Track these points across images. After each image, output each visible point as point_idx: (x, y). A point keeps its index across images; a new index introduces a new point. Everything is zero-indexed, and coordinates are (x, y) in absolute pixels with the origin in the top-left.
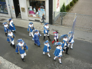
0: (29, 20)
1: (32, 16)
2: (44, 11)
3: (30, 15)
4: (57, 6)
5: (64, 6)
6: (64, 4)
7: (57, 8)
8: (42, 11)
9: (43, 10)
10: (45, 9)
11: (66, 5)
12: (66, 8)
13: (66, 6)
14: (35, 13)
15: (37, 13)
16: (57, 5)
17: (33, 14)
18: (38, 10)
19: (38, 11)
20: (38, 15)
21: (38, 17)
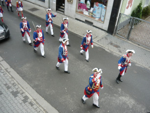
0: (76, 19)
1: (82, 13)
2: (104, 10)
3: (79, 10)
4: (127, 5)
5: (139, 7)
6: (141, 4)
7: (127, 8)
8: (100, 8)
9: (102, 6)
10: (106, 5)
11: (144, 6)
12: (143, 12)
13: (142, 9)
14: (87, 10)
15: (92, 9)
16: (129, 4)
17: (84, 10)
18: (95, 5)
19: (93, 7)
20: (92, 14)
21: (92, 16)
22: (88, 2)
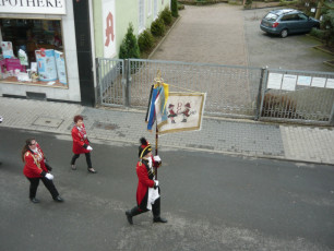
0: (5, 96)
1: (14, 79)
2: (59, 60)
3: (5, 76)
4: (105, 38)
5: (130, 35)
6: (130, 30)
7: (107, 44)
8: (52, 58)
9: (54, 54)
10: (62, 50)
11: (138, 32)
12: (140, 44)
13: (137, 38)
14: (24, 69)
15: (34, 65)
16: (107, 35)
17: (17, 71)
18: (38, 56)
19: (35, 60)
20: (38, 74)
21: (39, 81)
22: (22, 53)
